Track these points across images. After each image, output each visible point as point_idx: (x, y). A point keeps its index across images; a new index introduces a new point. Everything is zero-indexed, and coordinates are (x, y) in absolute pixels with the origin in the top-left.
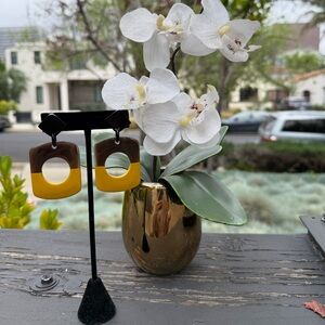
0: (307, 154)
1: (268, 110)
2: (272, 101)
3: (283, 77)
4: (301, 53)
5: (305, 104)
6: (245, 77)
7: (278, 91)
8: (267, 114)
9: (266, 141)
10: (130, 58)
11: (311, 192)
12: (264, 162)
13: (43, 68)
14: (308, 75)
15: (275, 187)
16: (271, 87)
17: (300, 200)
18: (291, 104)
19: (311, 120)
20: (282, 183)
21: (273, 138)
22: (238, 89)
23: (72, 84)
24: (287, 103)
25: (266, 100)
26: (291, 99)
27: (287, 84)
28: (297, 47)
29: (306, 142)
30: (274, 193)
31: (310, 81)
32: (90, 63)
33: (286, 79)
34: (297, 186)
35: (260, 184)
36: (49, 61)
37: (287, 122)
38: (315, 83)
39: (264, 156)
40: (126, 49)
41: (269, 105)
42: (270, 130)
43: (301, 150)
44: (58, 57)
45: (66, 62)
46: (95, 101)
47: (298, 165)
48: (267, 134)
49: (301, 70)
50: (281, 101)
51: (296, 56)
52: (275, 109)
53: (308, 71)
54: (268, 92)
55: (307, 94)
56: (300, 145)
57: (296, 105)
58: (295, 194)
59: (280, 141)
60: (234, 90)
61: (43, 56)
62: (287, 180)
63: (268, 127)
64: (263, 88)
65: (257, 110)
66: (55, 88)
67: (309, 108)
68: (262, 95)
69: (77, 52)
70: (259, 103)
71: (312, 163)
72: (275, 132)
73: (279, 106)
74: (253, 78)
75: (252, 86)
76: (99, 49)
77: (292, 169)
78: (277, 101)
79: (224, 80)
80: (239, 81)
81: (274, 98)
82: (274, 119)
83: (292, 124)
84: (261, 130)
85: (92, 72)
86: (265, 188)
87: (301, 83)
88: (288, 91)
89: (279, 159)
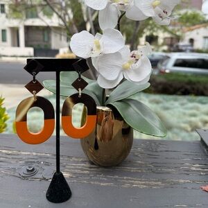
0: (190, 83)
1: (164, 51)
2: (167, 45)
3: (176, 28)
4: (190, 12)
5: (190, 48)
6: (149, 27)
7: (172, 38)
8: (164, 54)
9: (162, 73)
10: (69, 11)
11: (191, 108)
12: (160, 87)
13: (7, 17)
14: (194, 27)
15: (167, 104)
16: (167, 35)
17: (184, 114)
18: (180, 48)
19: (194, 60)
20: (172, 102)
21: (167, 71)
22: (144, 36)
23: (27, 28)
24: (177, 46)
25: (163, 45)
26: (181, 44)
27: (178, 33)
28: (187, 8)
29: (189, 75)
30: (167, 109)
31: (195, 32)
32: (41, 14)
33: (178, 30)
34: (182, 104)
35: (157, 102)
36: (11, 12)
37: (178, 60)
38: (198, 34)
39: (160, 84)
40: (67, 5)
41: (165, 48)
42: (166, 65)
43: (186, 80)
44: (18, 9)
45: (24, 12)
46: (44, 41)
47: (183, 90)
48: (163, 68)
49: (188, 24)
50: (173, 45)
51: (186, 14)
52: (169, 51)
53: (194, 25)
54: (165, 39)
55: (192, 41)
56: (185, 76)
57: (184, 48)
58: (181, 110)
59: (171, 73)
60: (141, 36)
61: (7, 8)
62: (176, 100)
63: (164, 63)
64: (162, 36)
65: (157, 51)
66: (15, 31)
67: (193, 51)
68: (160, 41)
69: (33, 6)
70: (158, 46)
71: (193, 89)
72: (169, 67)
73: (172, 49)
74: (155, 29)
75: (155, 34)
76: (48, 4)
77: (179, 93)
78: (171, 45)
79: (136, 30)
80: (145, 30)
81: (169, 43)
82: (168, 58)
83: (180, 61)
84: (159, 65)
85: (42, 20)
86: (161, 105)
87: (188, 33)
88: (178, 39)
89: (171, 86)
